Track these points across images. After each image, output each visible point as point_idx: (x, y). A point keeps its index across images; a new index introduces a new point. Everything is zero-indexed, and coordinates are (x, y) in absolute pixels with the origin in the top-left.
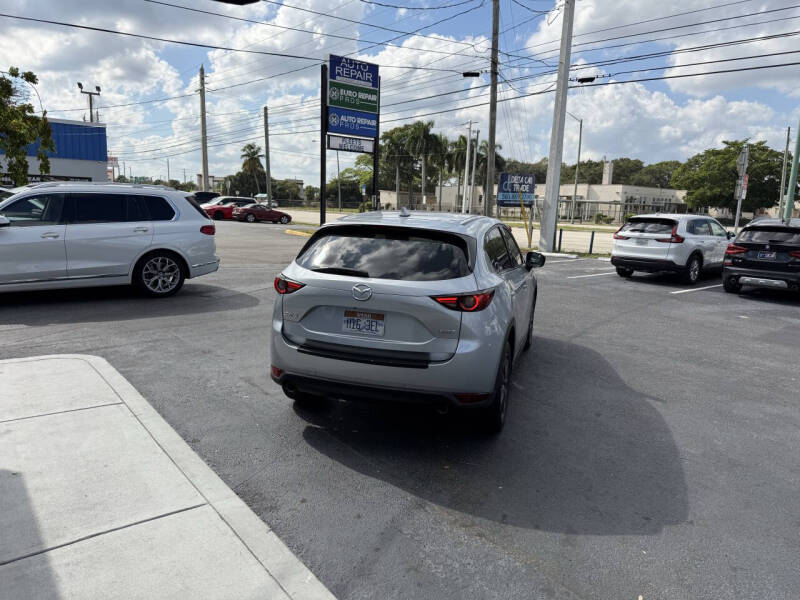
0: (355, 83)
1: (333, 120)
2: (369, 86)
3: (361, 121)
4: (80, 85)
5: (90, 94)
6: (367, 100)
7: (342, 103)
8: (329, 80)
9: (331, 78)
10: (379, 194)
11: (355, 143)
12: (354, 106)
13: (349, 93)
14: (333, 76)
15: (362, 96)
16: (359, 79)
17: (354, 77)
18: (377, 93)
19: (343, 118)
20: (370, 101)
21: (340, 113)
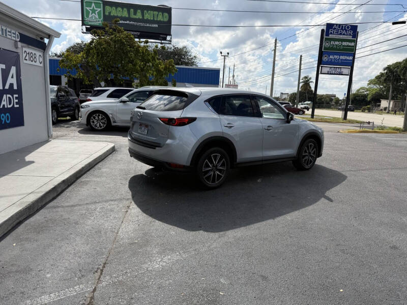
0: (341, 37)
1: (325, 59)
2: (350, 38)
3: (342, 57)
4: (221, 53)
5: (225, 56)
6: (348, 46)
7: (332, 48)
8: (325, 37)
9: (326, 35)
10: (380, 102)
11: (338, 70)
12: (339, 50)
13: (337, 43)
14: (327, 35)
15: (344, 44)
16: (344, 34)
17: (341, 34)
18: (356, 42)
19: (331, 57)
20: (350, 46)
21: (329, 54)
